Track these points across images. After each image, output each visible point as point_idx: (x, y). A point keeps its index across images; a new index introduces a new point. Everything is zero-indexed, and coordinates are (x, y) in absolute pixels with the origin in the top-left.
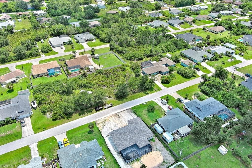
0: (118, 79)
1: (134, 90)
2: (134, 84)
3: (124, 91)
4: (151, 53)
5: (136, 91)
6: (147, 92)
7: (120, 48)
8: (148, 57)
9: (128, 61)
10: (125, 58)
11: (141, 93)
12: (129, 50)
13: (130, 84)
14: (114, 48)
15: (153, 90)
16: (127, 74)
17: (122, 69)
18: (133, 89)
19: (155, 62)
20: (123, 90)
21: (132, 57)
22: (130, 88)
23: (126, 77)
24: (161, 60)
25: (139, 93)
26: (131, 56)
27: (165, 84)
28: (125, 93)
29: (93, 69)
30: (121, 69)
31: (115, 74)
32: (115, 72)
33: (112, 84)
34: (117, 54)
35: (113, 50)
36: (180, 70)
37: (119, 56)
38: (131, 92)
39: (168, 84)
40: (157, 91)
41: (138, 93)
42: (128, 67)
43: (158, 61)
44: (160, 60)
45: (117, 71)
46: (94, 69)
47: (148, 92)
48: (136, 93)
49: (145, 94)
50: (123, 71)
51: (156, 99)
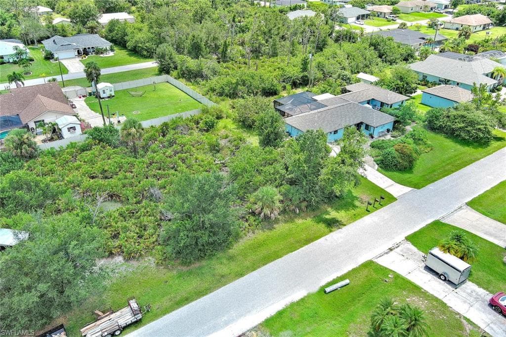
0: (183, 161)
1: (267, 211)
2: (260, 178)
3: (211, 216)
4: (306, 73)
5: (276, 213)
6: (328, 213)
7: (192, 63)
8: (295, 85)
9: (223, 100)
10: (213, 90)
11: (299, 221)
12: (225, 70)
13: (242, 180)
14: (172, 65)
15: (357, 203)
16: (223, 143)
17: (201, 125)
18: (260, 204)
19: (327, 96)
20: (205, 211)
21: (237, 84)
22: (242, 199)
23: (218, 155)
24: (350, 91)
25: (292, 220)
26: (234, 81)
27: (397, 174)
28: (219, 227)
29: (74, 128)
30: (198, 123)
31: (171, 143)
32: (168, 137)
33: (152, 186)
34: (182, 83)
35: (168, 73)
36: (437, 118)
37: (190, 88)
38: (252, 218)
39: (412, 173)
40: (377, 209)
41: (286, 222)
42: (224, 120)
43: (338, 93)
44: (344, 91)
45: (179, 131)
46: (78, 128)
47: (333, 214)
48: (277, 221)
49: (322, 227)
50: (207, 131)
51: (391, 250)
